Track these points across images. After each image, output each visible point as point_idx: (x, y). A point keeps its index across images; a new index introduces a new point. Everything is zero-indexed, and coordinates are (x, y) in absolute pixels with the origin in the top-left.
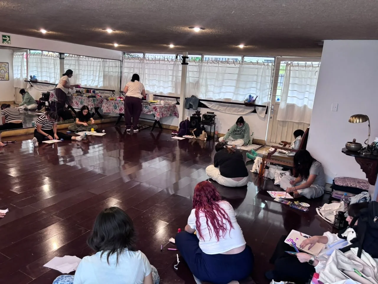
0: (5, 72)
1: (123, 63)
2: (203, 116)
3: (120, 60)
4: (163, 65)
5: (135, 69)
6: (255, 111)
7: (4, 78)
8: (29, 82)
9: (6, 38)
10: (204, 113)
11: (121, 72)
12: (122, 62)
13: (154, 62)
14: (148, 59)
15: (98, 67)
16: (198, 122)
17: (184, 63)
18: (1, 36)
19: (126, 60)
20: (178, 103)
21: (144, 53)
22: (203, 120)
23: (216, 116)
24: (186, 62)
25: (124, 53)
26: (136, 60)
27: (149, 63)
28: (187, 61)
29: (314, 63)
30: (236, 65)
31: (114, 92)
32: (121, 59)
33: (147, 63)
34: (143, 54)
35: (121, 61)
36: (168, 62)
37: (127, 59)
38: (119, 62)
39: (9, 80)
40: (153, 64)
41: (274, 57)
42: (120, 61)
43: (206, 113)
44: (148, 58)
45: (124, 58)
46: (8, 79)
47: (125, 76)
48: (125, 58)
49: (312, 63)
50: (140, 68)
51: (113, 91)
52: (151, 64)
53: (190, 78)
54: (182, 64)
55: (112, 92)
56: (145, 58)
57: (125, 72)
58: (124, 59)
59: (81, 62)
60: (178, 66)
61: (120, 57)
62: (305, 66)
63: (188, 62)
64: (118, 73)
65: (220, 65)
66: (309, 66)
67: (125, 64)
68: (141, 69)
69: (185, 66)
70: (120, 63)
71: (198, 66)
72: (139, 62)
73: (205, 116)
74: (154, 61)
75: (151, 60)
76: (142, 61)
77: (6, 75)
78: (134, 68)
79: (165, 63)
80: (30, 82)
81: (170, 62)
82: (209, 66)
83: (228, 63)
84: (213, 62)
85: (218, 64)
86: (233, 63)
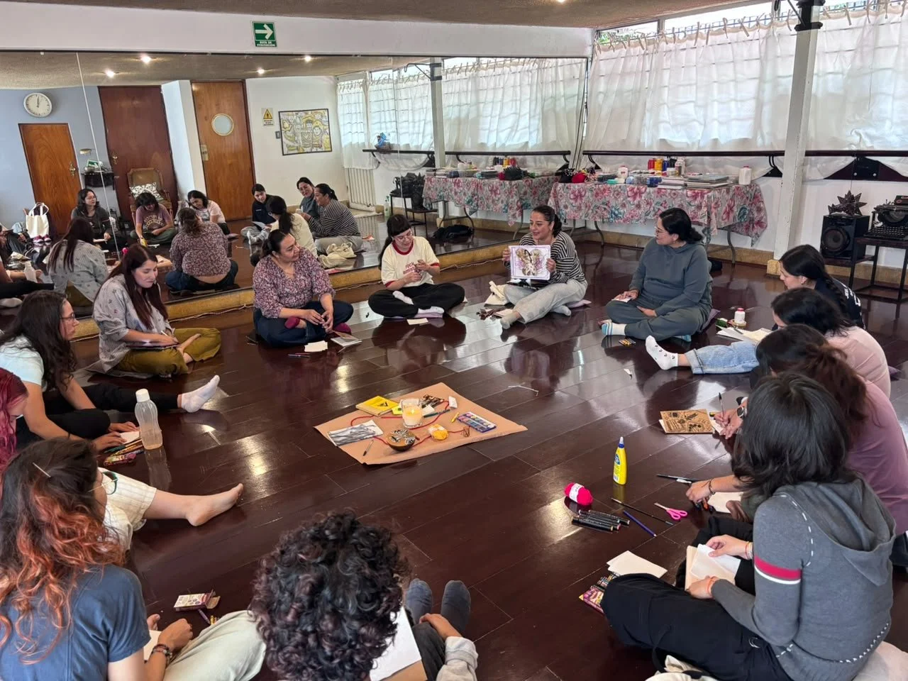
0: (323, 132)
1: (594, 63)
2: (874, 213)
3: (583, 58)
7: (320, 147)
8: (372, 151)
9: (264, 29)
10: (881, 202)
12: (592, 61)
13: (692, 44)
14: (671, 36)
15: (527, 90)
16: (852, 235)
17: (807, 24)
18: (251, 27)
19: (603, 55)
20: (776, 173)
21: (659, 21)
22: (876, 226)
24: (813, 20)
25: (598, 32)
26: (632, 49)
27: (677, 50)
28: (818, 17)
31: (567, 157)
32: (588, 52)
33: (670, 51)
34: (656, 24)
35: (587, 58)
36: (741, 33)
37: (605, 50)
38: (582, 62)
39: (331, 151)
40: (688, 51)
42: (584, 60)
43: (892, 199)
44: (673, 33)
45: (596, 47)
46: (330, 149)
48: (599, 47)
50: (643, 72)
51: (565, 153)
52: (683, 52)
53: (830, 76)
54: (799, 28)
55: (562, 157)
56: (663, 35)
57: (600, 92)
58: (598, 52)
59: (483, 83)
60: (782, 42)
61: (584, 46)
63: (822, 22)
67: (601, 67)
68: (646, 74)
69: (810, 33)
70: (584, 65)
71: (860, 30)
72: (643, 52)
73: (883, 212)
74: (690, 38)
76: (651, 47)
77: (325, 137)
80: (375, 153)
81: (749, 33)
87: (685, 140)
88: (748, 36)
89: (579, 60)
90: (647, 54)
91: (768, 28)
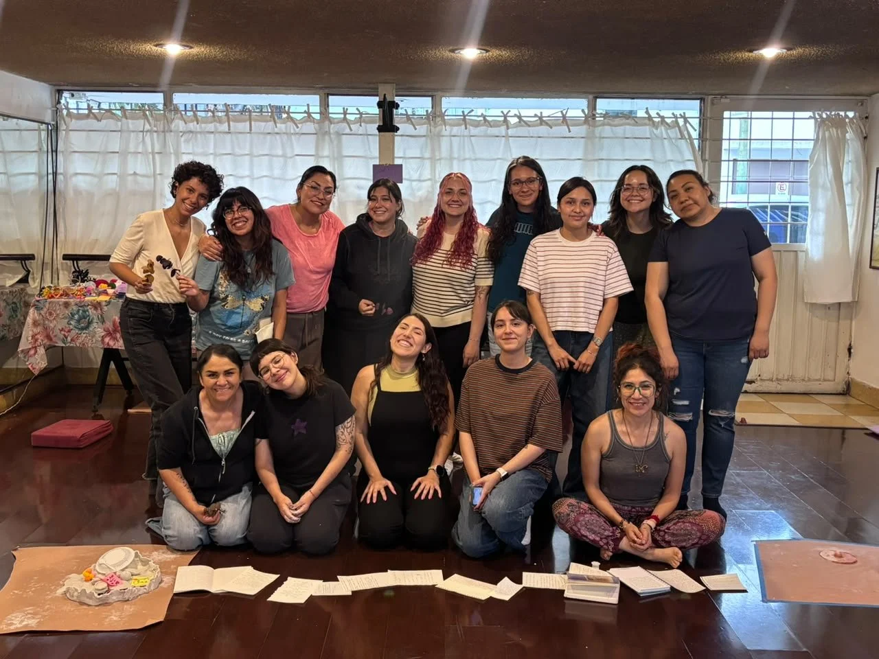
1: (61, 133)
3: (42, 123)
4: (269, 137)
5: (130, 158)
11: (55, 174)
12: (56, 128)
13: (225, 127)
14: (192, 114)
17: (387, 126)
19: (74, 124)
21: (168, 92)
25: (57, 92)
26: (130, 121)
27: (200, 133)
30: (571, 128)
31: (27, 263)
32: (47, 115)
33: (191, 132)
34: (160, 95)
35: (48, 124)
36: (290, 124)
38: (39, 130)
40: (217, 135)
41: (699, 96)
42: (44, 126)
45: (64, 113)
47: (77, 192)
48: (69, 115)
50: (153, 153)
51: (24, 259)
52: (212, 135)
54: (380, 129)
55: (19, 263)
56: (177, 111)
58: (67, 119)
60: (340, 141)
61: (46, 109)
64: (40, 177)
65: (511, 132)
67: (74, 139)
68: (157, 156)
70: (44, 134)
71: (424, 138)
72: (147, 127)
74: (220, 121)
75: (205, 120)
76: (161, 124)
78: (123, 154)
79: (276, 130)
81: (298, 125)
82: (471, 136)
83: (544, 121)
84: (485, 120)
85: (503, 128)
86: (563, 122)
88: (298, 128)
89: (35, 125)
90: (156, 132)
91: (320, 122)
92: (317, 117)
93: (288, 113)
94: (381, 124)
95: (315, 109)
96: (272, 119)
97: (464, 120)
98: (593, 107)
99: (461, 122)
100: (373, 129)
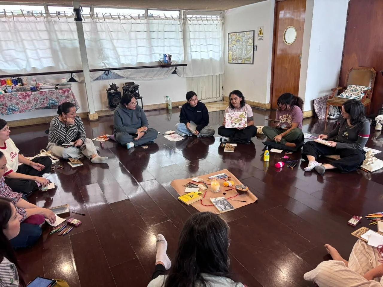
2: (121, 89)
6: (175, 72)
13: (3, 19)
17: (79, 19)
20: (73, 80)
23: (138, 86)
29: (213, 16)
30: (141, 20)
43: (124, 84)
49: (211, 16)
62: (207, 19)
65: (122, 21)
66: (210, 20)
69: (80, 22)
73: (124, 88)
74: (1, 17)
79: (26, 21)
81: (37, 18)
82: (101, 23)
83: (132, 18)
84: (111, 17)
85: (119, 20)
86: (138, 18)
87: (17, 68)
88: (37, 20)
91: (47, 17)
92: (45, 15)
93: (32, 13)
94: (76, 18)
95: (44, 12)
96: (23, 16)
97: (103, 17)
98: (147, 12)
99: (103, 18)
100: (72, 20)
